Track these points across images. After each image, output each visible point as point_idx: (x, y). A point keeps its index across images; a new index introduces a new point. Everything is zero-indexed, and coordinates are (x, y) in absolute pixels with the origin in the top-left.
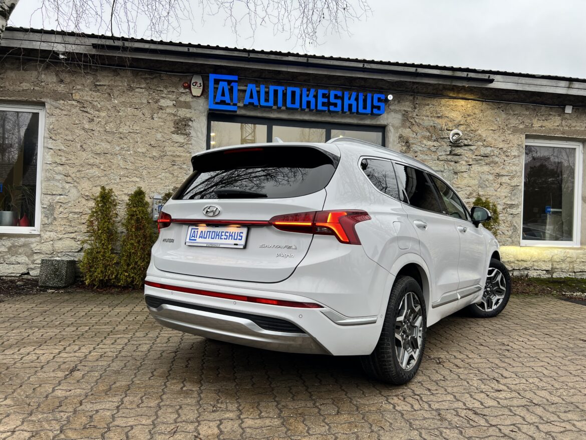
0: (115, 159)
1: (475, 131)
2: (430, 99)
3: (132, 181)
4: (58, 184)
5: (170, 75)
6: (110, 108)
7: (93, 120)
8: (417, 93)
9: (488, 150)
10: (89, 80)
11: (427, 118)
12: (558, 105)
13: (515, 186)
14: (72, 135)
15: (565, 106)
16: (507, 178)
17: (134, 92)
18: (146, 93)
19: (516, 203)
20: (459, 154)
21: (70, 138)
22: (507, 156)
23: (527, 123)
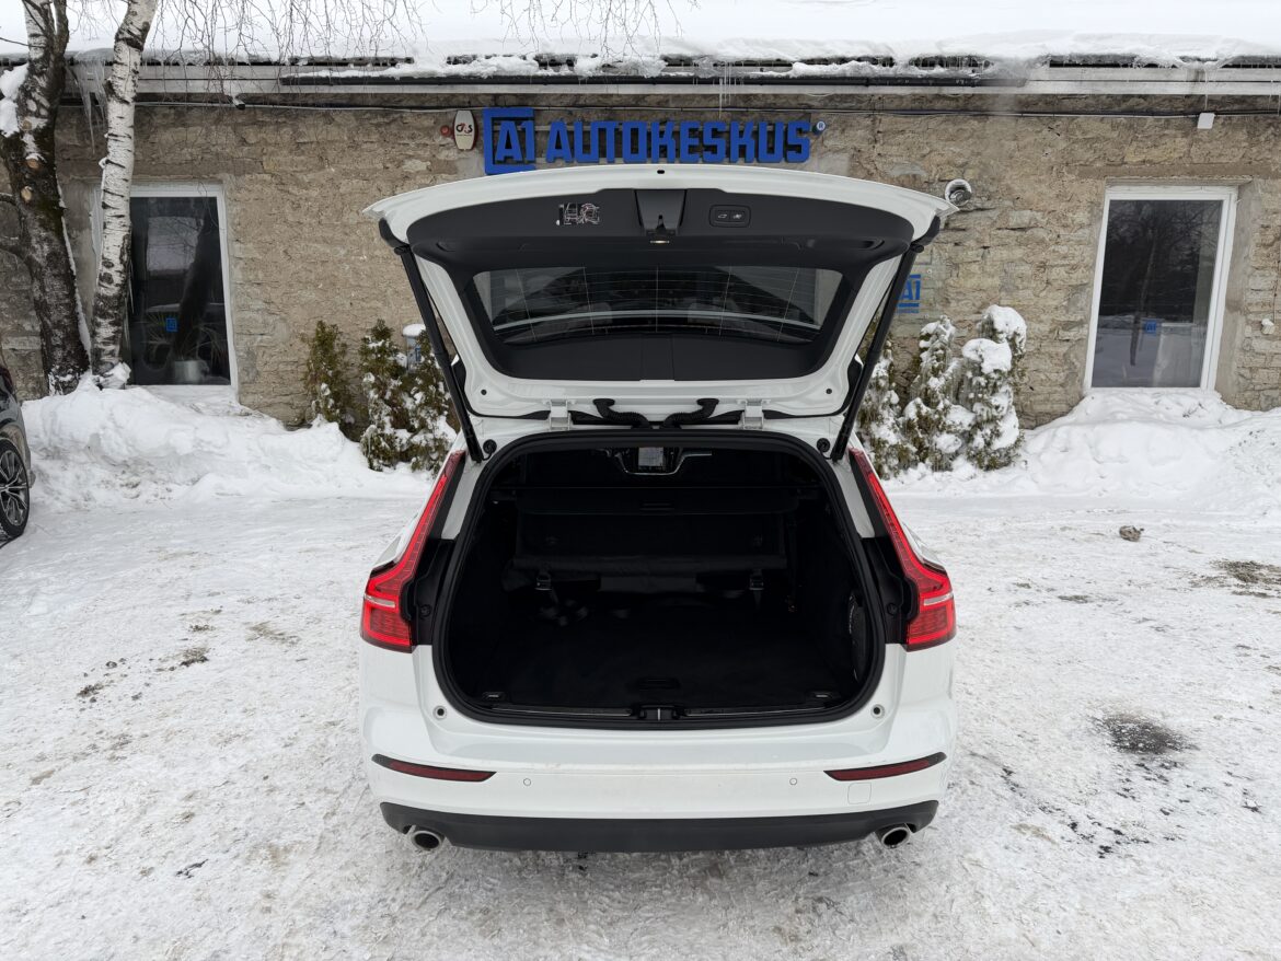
0: (341, 271)
1: (999, 181)
2: (908, 120)
3: (371, 308)
4: (255, 315)
5: (419, 115)
6: (324, 182)
7: (299, 206)
8: (879, 111)
9: (1025, 217)
10: (286, 133)
11: (900, 159)
12: (1184, 114)
13: (1077, 286)
14: (269, 234)
15: (1199, 114)
16: (1062, 271)
17: (362, 150)
18: (381, 151)
19: (1079, 318)
20: (964, 227)
21: (268, 238)
22: (1068, 226)
23: (1114, 155)
